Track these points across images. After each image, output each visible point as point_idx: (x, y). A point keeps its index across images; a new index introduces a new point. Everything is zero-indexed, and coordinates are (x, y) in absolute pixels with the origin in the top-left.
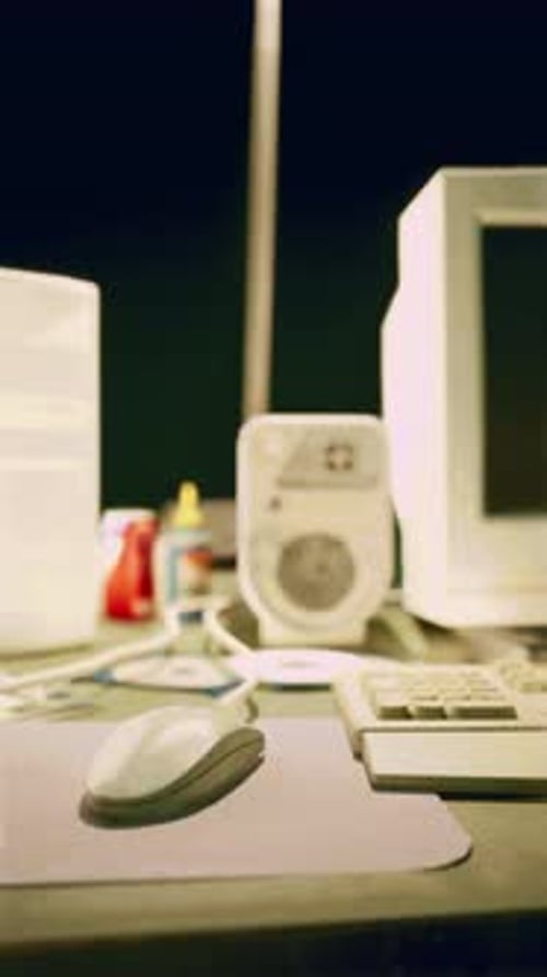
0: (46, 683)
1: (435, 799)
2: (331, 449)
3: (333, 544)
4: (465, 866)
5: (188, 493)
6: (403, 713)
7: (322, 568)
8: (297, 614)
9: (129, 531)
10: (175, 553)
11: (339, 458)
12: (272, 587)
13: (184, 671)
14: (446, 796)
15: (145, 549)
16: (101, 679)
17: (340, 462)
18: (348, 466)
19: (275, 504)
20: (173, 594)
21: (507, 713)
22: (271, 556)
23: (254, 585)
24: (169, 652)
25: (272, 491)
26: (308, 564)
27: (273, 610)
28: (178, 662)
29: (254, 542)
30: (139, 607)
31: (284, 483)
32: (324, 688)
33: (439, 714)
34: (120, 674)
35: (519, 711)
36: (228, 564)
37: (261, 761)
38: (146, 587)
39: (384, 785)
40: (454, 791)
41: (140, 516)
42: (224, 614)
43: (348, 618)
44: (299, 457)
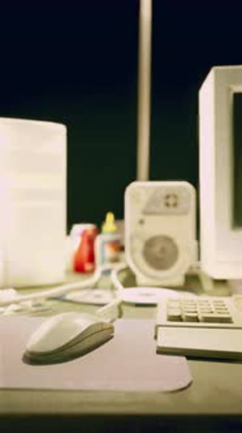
0: (34, 299)
1: (184, 359)
2: (168, 197)
3: (168, 240)
4: (185, 392)
5: (110, 217)
6: (179, 319)
7: (163, 250)
8: (152, 271)
9: (84, 234)
10: (104, 243)
11: (171, 201)
12: (141, 260)
13: (98, 296)
14: (189, 357)
15: (91, 242)
16: (60, 298)
17: (171, 202)
18: (175, 205)
19: (142, 222)
20: (103, 262)
21: (228, 320)
22: (140, 246)
23: (133, 259)
24: (95, 287)
25: (140, 216)
26: (157, 249)
27: (141, 270)
28: (97, 292)
29: (132, 239)
30: (88, 267)
31: (146, 213)
32: (154, 305)
33: (196, 319)
34: (69, 297)
35: (234, 320)
36: (122, 249)
37: (112, 337)
38: (91, 258)
39: (161, 351)
40: (193, 355)
41: (89, 227)
42: (120, 272)
43: (176, 274)
44: (153, 201)
